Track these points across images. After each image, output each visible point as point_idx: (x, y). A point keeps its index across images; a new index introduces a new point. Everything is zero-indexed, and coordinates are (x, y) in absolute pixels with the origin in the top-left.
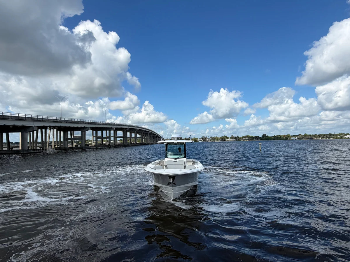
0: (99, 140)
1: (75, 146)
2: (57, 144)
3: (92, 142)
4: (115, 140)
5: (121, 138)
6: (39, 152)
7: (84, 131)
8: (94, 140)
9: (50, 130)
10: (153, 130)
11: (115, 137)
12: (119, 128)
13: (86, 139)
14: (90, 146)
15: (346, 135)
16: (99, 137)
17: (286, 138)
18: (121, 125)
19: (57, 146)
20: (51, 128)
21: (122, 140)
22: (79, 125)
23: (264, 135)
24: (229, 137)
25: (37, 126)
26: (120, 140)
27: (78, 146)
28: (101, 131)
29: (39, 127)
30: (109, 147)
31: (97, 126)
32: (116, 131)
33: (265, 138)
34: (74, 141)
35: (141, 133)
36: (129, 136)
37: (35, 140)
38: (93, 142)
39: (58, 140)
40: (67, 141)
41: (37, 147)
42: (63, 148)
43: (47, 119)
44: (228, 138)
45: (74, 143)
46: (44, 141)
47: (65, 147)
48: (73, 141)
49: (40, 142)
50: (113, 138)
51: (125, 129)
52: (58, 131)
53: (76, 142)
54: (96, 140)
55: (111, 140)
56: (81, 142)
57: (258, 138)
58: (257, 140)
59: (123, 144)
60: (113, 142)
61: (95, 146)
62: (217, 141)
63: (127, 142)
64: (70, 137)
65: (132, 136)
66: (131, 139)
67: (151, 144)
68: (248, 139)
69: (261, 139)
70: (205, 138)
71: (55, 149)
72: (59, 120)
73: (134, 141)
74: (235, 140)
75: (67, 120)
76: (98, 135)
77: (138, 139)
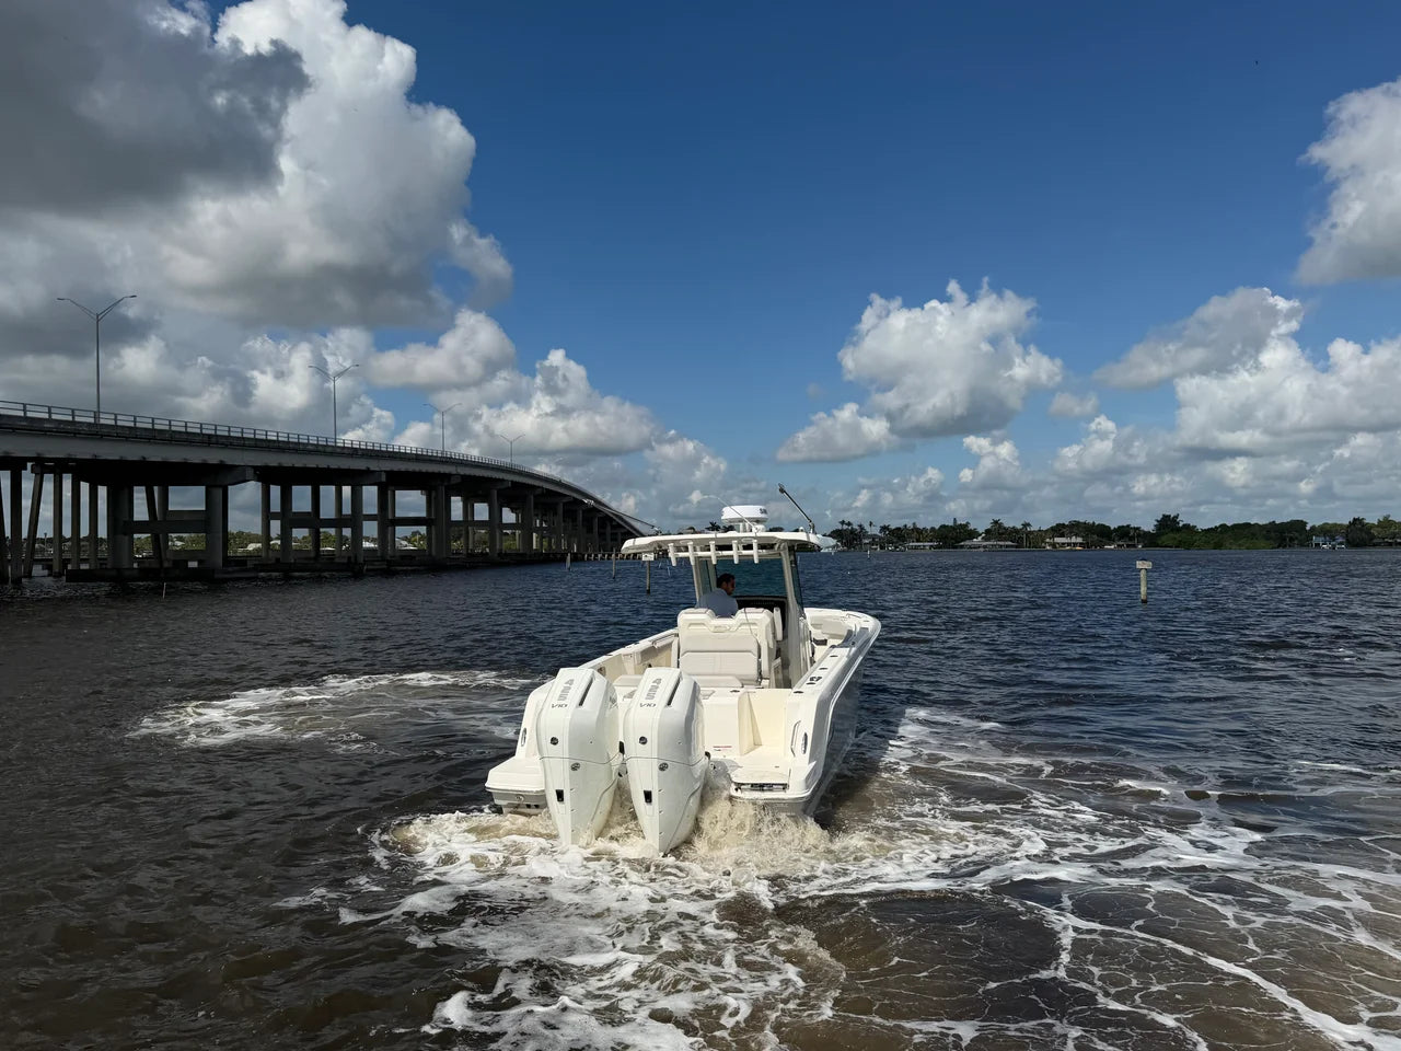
0: (300, 533)
1: (171, 565)
2: (78, 555)
3: (262, 546)
4: (383, 538)
5: (415, 528)
7: (220, 486)
9: (38, 478)
11: (388, 521)
12: (407, 473)
13: (233, 528)
14: (250, 565)
16: (301, 520)
17: (1283, 539)
18: (417, 458)
19: (78, 565)
20: (42, 466)
21: (422, 538)
22: (195, 456)
23: (1168, 523)
24: (981, 530)
26: (414, 534)
27: (186, 562)
28: (309, 488)
30: (355, 570)
31: (288, 460)
32: (391, 488)
33: (1174, 535)
34: (168, 539)
35: (523, 499)
36: (461, 518)
38: (270, 547)
39: (85, 532)
40: (132, 538)
42: (109, 574)
43: (26, 418)
44: (973, 534)
46: (8, 533)
47: (118, 571)
48: (163, 537)
50: (375, 524)
51: (439, 479)
52: (82, 483)
54: (285, 535)
55: (364, 535)
56: (202, 546)
57: (1132, 539)
58: (1128, 546)
59: (430, 555)
60: (372, 545)
61: (277, 565)
62: (916, 548)
63: (449, 546)
64: (146, 517)
65: (476, 519)
66: (468, 533)
67: (576, 559)
68: (1080, 540)
69: (1150, 540)
70: (852, 531)
71: (64, 578)
72: (89, 424)
73: (485, 543)
74: (1010, 543)
75: (131, 425)
76: (294, 510)
77: (509, 532)
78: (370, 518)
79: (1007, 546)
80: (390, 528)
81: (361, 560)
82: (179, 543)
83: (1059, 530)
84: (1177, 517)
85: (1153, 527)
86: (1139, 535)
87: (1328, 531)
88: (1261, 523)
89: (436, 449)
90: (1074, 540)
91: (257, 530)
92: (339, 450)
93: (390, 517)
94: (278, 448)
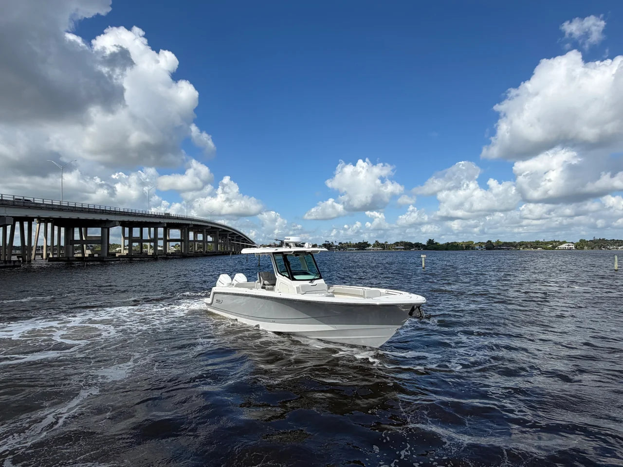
0: (135, 244)
1: (88, 256)
2: (53, 252)
3: (122, 248)
4: (165, 246)
6: (15, 265)
7: (106, 228)
8: (126, 245)
9: (39, 224)
10: (237, 229)
12: (174, 223)
13: (111, 242)
14: (117, 255)
15: (561, 243)
16: (136, 240)
17: (466, 247)
18: (178, 218)
19: (53, 255)
20: (41, 220)
21: (179, 246)
22: (98, 217)
23: (431, 242)
24: (372, 244)
25: (13, 217)
26: (176, 245)
27: (93, 255)
28: (139, 228)
29: (16, 219)
30: (155, 258)
31: (132, 219)
32: (168, 228)
33: (432, 246)
34: (87, 246)
35: (215, 233)
36: (193, 239)
37: (8, 242)
38: (125, 249)
39: (56, 243)
40: (73, 246)
41: (12, 257)
42: (65, 259)
44: (369, 245)
45: (87, 249)
46: (26, 244)
47: (68, 258)
48: (85, 246)
49: (18, 247)
50: (162, 241)
51: (185, 225)
52: (55, 226)
53: (91, 248)
54: (130, 245)
55: (158, 245)
56: (99, 249)
57: (419, 247)
58: (418, 249)
59: (181, 252)
60: (161, 249)
61: (128, 256)
62: (351, 250)
63: (188, 249)
64: (79, 238)
65: (198, 239)
66: (195, 244)
67: (233, 254)
68: (403, 247)
69: (425, 247)
70: (329, 244)
71: (47, 260)
72: (58, 205)
73: (201, 248)
75: (74, 206)
76: (133, 236)
77: (210, 244)
78: (161, 239)
79: (381, 249)
80: (167, 243)
83: (397, 244)
84: (433, 240)
85: (426, 243)
86: (422, 246)
88: (459, 242)
89: (184, 215)
90: (401, 247)
92: (150, 215)
93: (168, 239)
94: (128, 214)
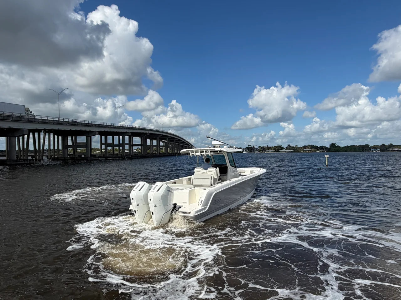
0: (109, 148)
1: (77, 156)
2: (54, 154)
4: (130, 149)
5: (138, 147)
6: (30, 163)
7: (89, 136)
8: (103, 149)
9: (44, 134)
11: (131, 145)
12: (136, 133)
13: (93, 147)
14: (97, 156)
16: (110, 145)
17: (363, 149)
19: (54, 156)
20: (45, 131)
21: (140, 149)
22: (83, 129)
23: (333, 145)
24: (285, 147)
25: (28, 129)
26: (138, 148)
27: (81, 155)
28: (112, 137)
29: (30, 131)
30: (123, 158)
31: (106, 130)
32: (132, 137)
33: (334, 148)
36: (149, 144)
37: (25, 147)
38: (101, 151)
40: (68, 149)
41: (28, 157)
42: (62, 158)
43: (41, 119)
44: (283, 148)
46: (37, 148)
47: (65, 158)
49: (32, 150)
50: (128, 146)
51: (143, 134)
52: (55, 136)
54: (106, 149)
55: (125, 148)
56: (85, 151)
57: (323, 149)
58: (322, 151)
59: (142, 154)
60: (127, 151)
61: (104, 156)
62: (268, 152)
63: (146, 151)
64: (71, 144)
65: (153, 144)
66: (151, 148)
67: (179, 155)
68: (310, 150)
69: (328, 150)
70: (251, 147)
71: (51, 159)
72: (57, 121)
73: (155, 151)
74: (292, 151)
75: (67, 121)
76: (108, 142)
77: (162, 148)
78: (127, 144)
79: (291, 151)
80: (132, 147)
81: (124, 155)
82: (79, 151)
83: (305, 147)
84: (335, 144)
85: (329, 146)
86: (325, 148)
87: (375, 147)
88: (357, 145)
89: (143, 126)
90: (309, 150)
91: (99, 147)
92: (119, 127)
93: (132, 144)
94: (104, 127)
